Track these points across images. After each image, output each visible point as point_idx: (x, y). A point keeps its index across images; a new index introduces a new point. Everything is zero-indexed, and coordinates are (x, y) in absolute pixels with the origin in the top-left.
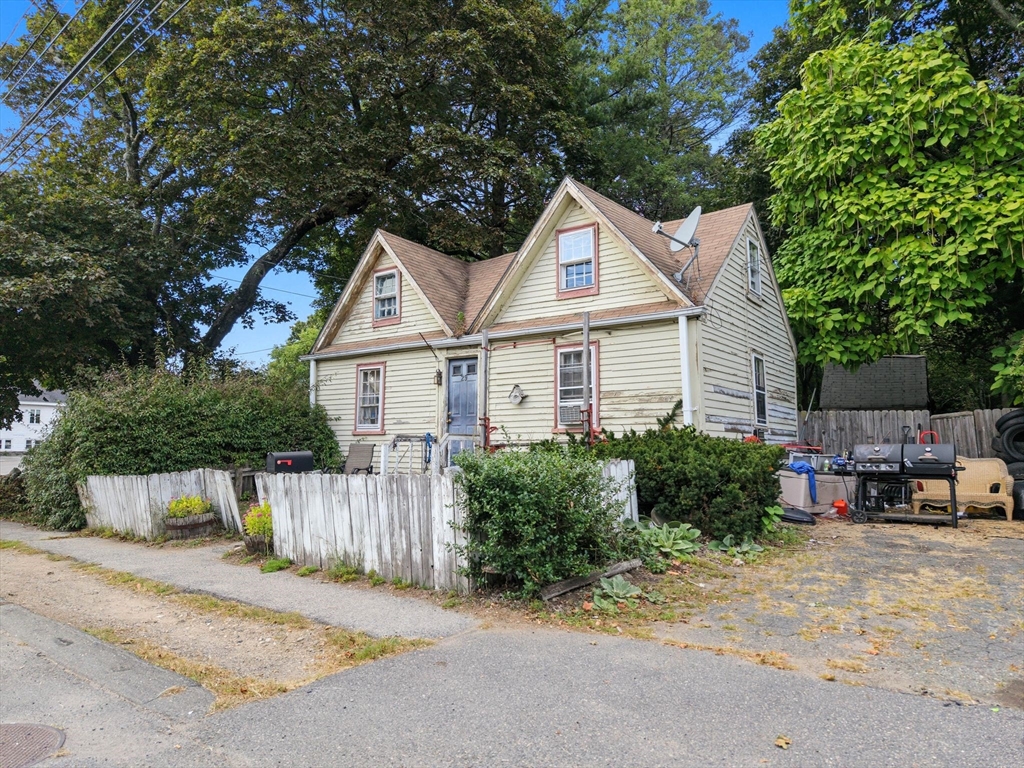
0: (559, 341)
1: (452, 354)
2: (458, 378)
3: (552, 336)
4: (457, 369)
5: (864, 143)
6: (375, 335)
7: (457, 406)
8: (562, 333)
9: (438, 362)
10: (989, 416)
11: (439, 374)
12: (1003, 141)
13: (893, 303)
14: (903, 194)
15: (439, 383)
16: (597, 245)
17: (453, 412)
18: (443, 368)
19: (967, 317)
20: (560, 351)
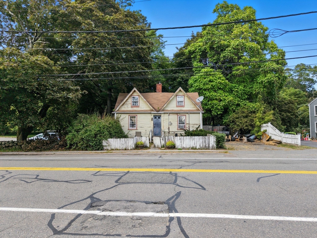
0: (178, 114)
1: (155, 115)
2: (156, 119)
3: (177, 113)
4: (155, 118)
5: (212, 85)
6: (132, 109)
7: (155, 124)
8: (179, 113)
9: (152, 116)
10: (222, 127)
11: (152, 118)
12: (228, 89)
13: (212, 109)
14: (216, 94)
15: (152, 120)
16: (184, 99)
17: (155, 126)
18: (153, 117)
19: (222, 113)
20: (178, 116)
